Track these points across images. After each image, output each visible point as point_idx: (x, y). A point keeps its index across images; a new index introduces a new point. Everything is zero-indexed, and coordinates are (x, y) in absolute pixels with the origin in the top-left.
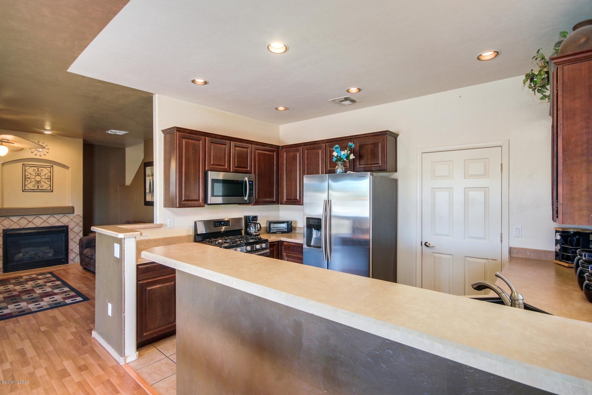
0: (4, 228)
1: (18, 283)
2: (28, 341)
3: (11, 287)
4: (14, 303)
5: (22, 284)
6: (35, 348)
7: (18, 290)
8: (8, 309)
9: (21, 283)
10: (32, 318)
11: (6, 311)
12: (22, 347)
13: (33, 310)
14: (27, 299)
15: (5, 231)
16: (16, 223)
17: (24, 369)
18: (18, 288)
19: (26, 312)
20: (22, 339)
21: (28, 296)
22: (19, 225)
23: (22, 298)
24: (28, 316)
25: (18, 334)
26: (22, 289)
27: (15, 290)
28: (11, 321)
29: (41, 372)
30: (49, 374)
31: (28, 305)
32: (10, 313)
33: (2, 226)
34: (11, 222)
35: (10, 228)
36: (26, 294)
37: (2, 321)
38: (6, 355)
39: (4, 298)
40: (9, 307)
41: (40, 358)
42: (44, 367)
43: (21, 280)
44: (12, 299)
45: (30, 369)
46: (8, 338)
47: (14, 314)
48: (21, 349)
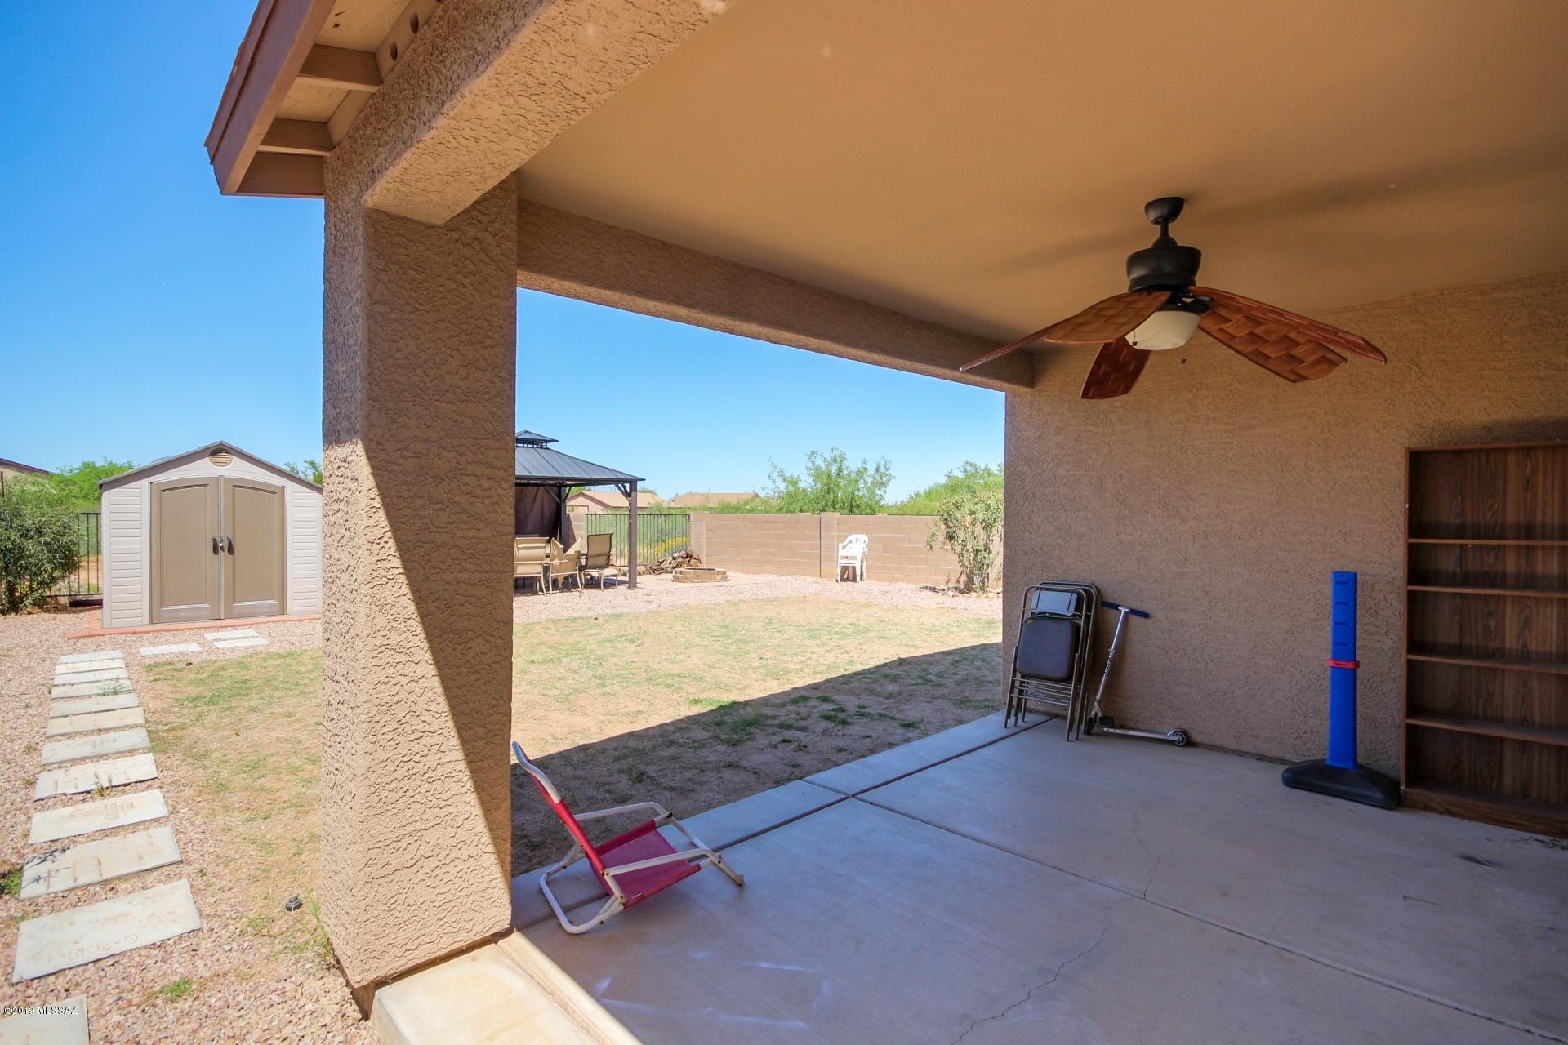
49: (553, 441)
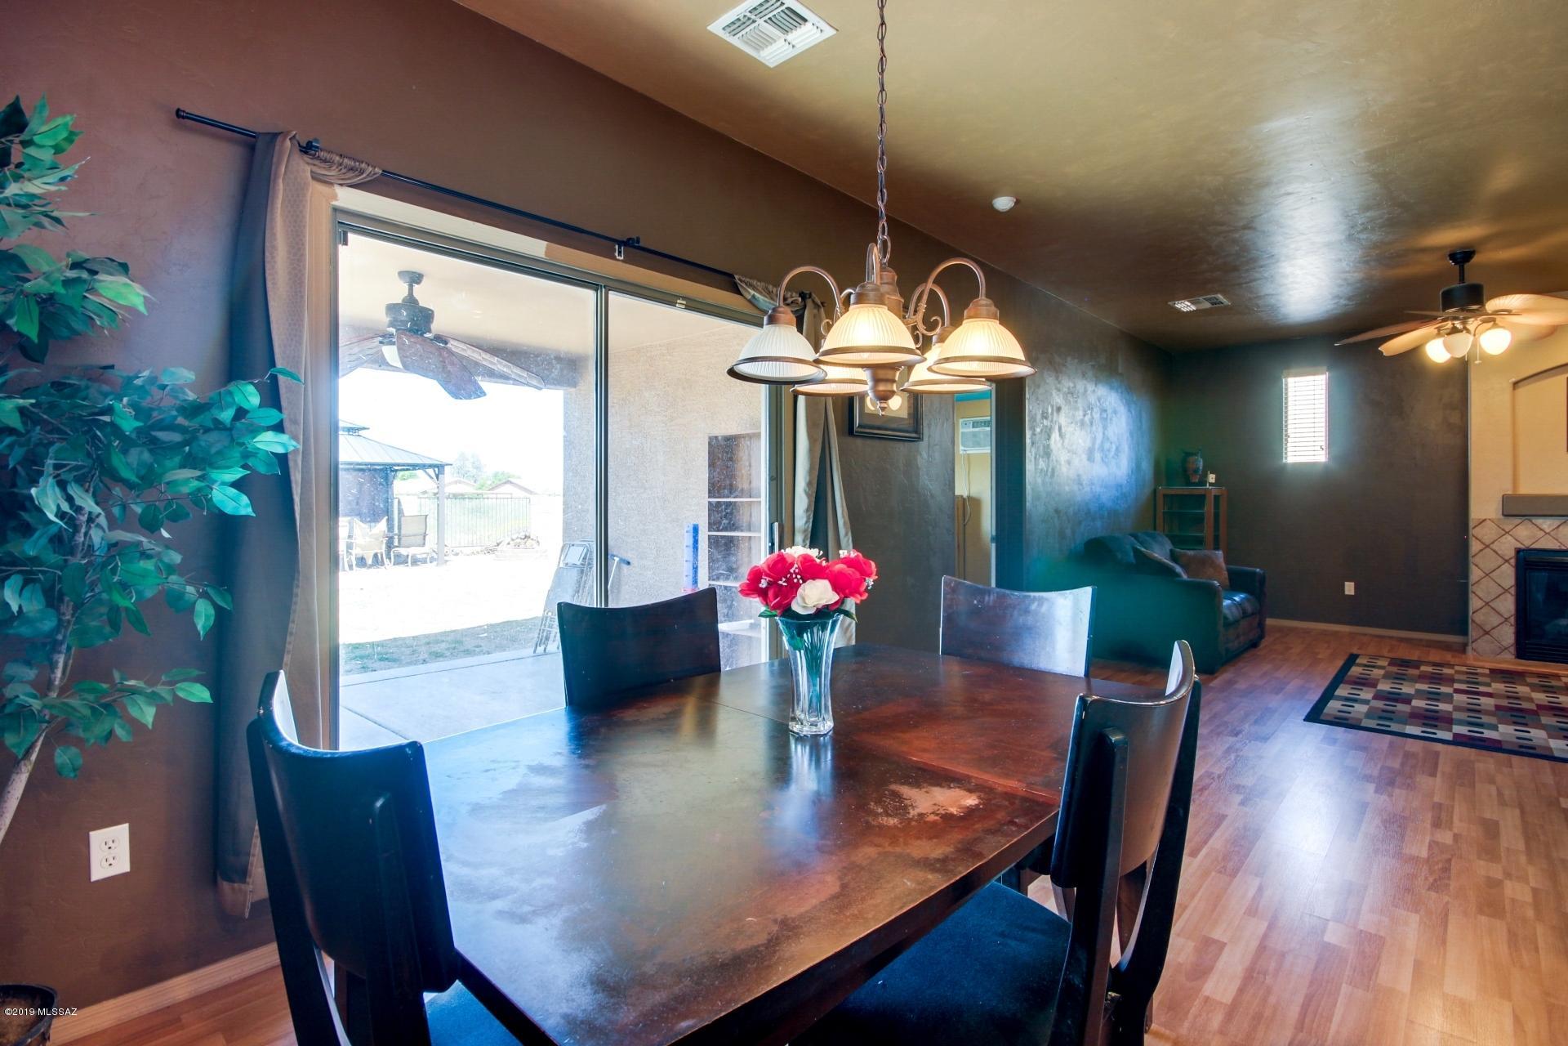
0: (1519, 546)
1: (1543, 686)
2: (1517, 812)
3: (1522, 690)
4: (1515, 723)
5: (1555, 693)
6: (1529, 836)
7: (1537, 702)
8: (1498, 730)
9: (1550, 689)
10: (1548, 770)
11: (1488, 734)
12: (1495, 817)
13: (1556, 754)
14: (1551, 726)
15: (1521, 553)
16: (1549, 533)
17: (1482, 863)
18: (1541, 697)
19: (1538, 751)
20: (1502, 802)
21: (1558, 722)
22: (1557, 540)
23: (1540, 720)
24: (1540, 762)
25: (1498, 789)
26: (1549, 702)
27: (1531, 700)
28: (1492, 757)
29: (1517, 892)
30: (1537, 905)
31: (1550, 740)
32: (1499, 742)
33: (1514, 540)
34: (1535, 530)
35: (1534, 546)
36: (1555, 715)
37: (1473, 750)
38: (1452, 817)
39: (1498, 707)
40: (1502, 728)
41: (1530, 861)
42: (1533, 884)
43: (1554, 683)
44: (1515, 714)
45: (1496, 871)
46: (1472, 785)
47: (1505, 746)
48: (1491, 820)
49: (364, 428)
